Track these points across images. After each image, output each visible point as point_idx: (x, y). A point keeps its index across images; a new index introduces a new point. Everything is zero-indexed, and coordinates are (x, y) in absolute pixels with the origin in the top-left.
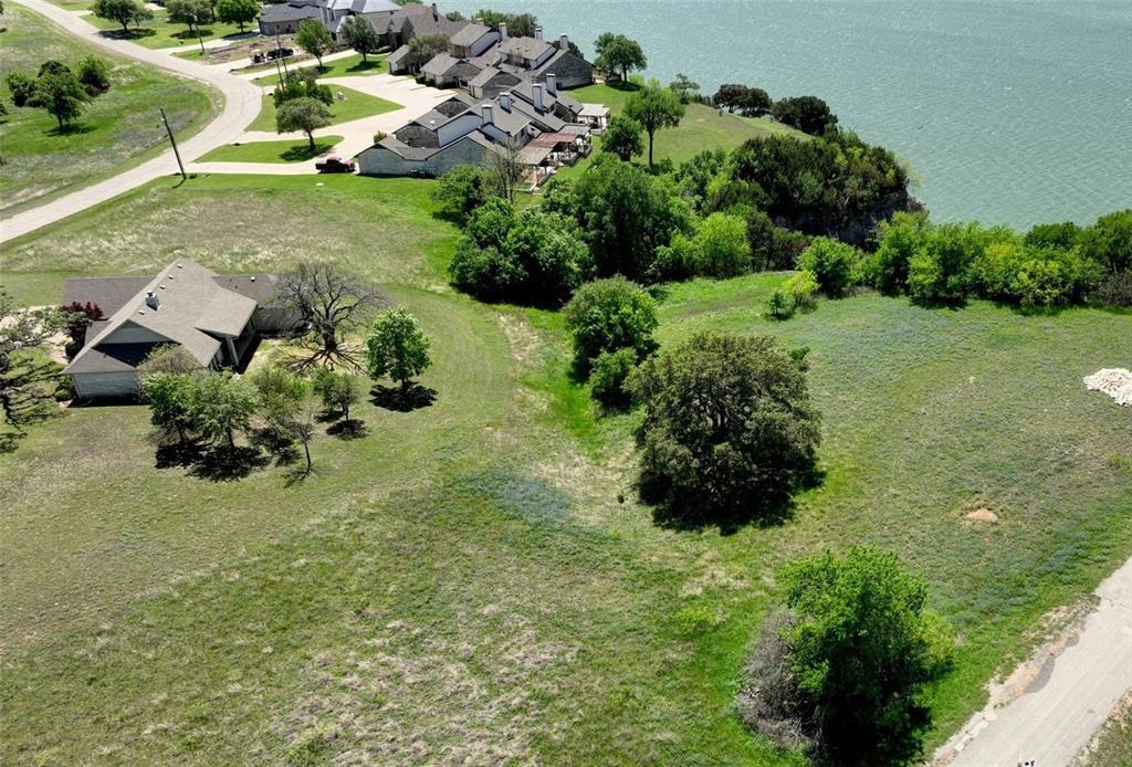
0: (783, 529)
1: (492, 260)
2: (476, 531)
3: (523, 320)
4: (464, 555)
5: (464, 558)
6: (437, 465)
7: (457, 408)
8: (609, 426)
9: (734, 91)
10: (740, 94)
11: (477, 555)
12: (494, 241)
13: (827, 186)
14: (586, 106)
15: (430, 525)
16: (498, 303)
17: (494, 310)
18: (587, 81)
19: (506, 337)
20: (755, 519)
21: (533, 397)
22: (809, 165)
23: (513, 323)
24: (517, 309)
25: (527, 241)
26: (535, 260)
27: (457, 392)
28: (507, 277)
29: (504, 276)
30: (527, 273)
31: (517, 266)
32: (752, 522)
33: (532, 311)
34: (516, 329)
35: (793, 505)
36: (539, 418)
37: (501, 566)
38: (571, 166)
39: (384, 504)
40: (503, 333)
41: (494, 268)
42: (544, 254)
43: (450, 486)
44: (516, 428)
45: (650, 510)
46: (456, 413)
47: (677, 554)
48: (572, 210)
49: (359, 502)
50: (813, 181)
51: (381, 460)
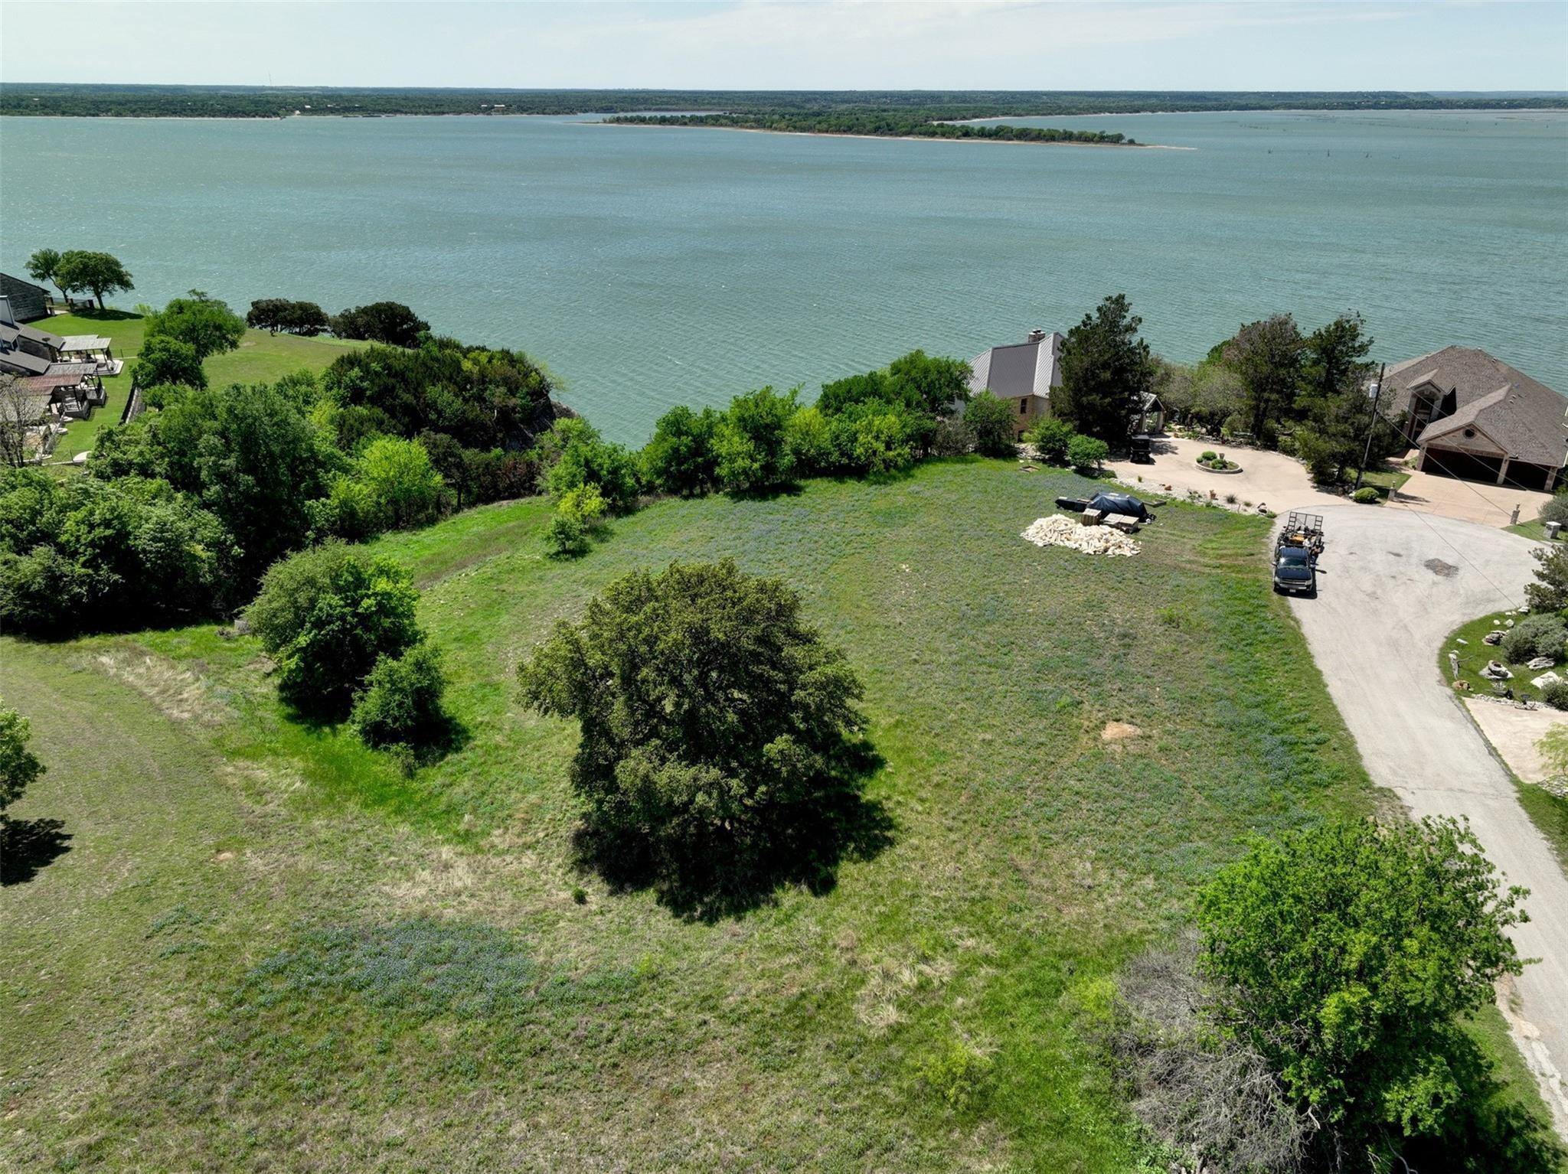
0: (899, 850)
1: (49, 569)
2: (371, 1078)
3: (143, 654)
4: (390, 1146)
5: (395, 1154)
6: (178, 968)
7: (127, 839)
8: (439, 780)
9: (275, 306)
10: (286, 309)
11: (418, 1132)
12: (46, 536)
13: (466, 401)
14: (67, 339)
15: (257, 1110)
16: (75, 637)
17: (77, 650)
18: (37, 313)
19: (133, 688)
20: (844, 848)
21: (262, 773)
22: (435, 379)
23: (127, 662)
24: (121, 639)
25: (107, 524)
26: (132, 553)
27: (105, 811)
28: (84, 590)
29: (77, 590)
30: (117, 577)
31: (97, 568)
32: (843, 854)
33: (149, 636)
34: (142, 670)
35: (875, 806)
36: (303, 805)
37: (489, 1134)
38: (85, 419)
39: (106, 1109)
40: (122, 683)
41: (54, 579)
42: (142, 539)
43: (240, 1003)
44: (273, 837)
45: (649, 897)
46: (131, 847)
47: (786, 960)
48: (158, 469)
49: (34, 1128)
50: (448, 396)
51: (26, 1007)
